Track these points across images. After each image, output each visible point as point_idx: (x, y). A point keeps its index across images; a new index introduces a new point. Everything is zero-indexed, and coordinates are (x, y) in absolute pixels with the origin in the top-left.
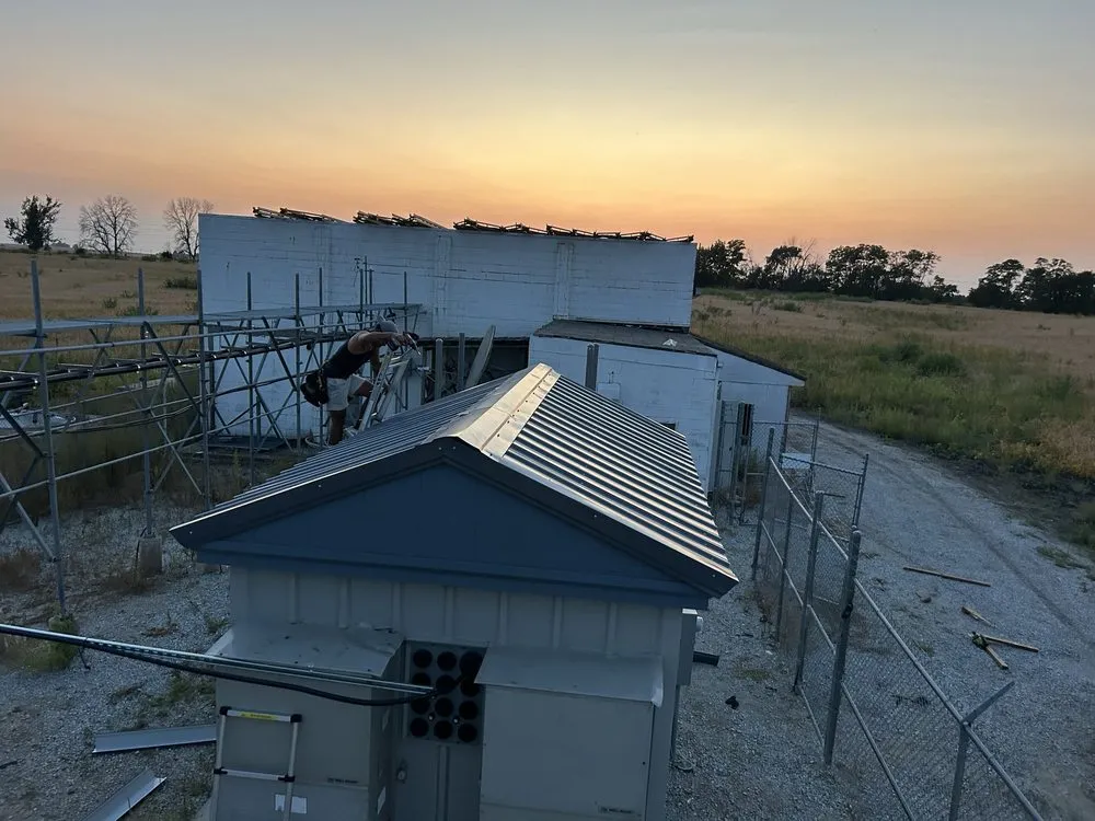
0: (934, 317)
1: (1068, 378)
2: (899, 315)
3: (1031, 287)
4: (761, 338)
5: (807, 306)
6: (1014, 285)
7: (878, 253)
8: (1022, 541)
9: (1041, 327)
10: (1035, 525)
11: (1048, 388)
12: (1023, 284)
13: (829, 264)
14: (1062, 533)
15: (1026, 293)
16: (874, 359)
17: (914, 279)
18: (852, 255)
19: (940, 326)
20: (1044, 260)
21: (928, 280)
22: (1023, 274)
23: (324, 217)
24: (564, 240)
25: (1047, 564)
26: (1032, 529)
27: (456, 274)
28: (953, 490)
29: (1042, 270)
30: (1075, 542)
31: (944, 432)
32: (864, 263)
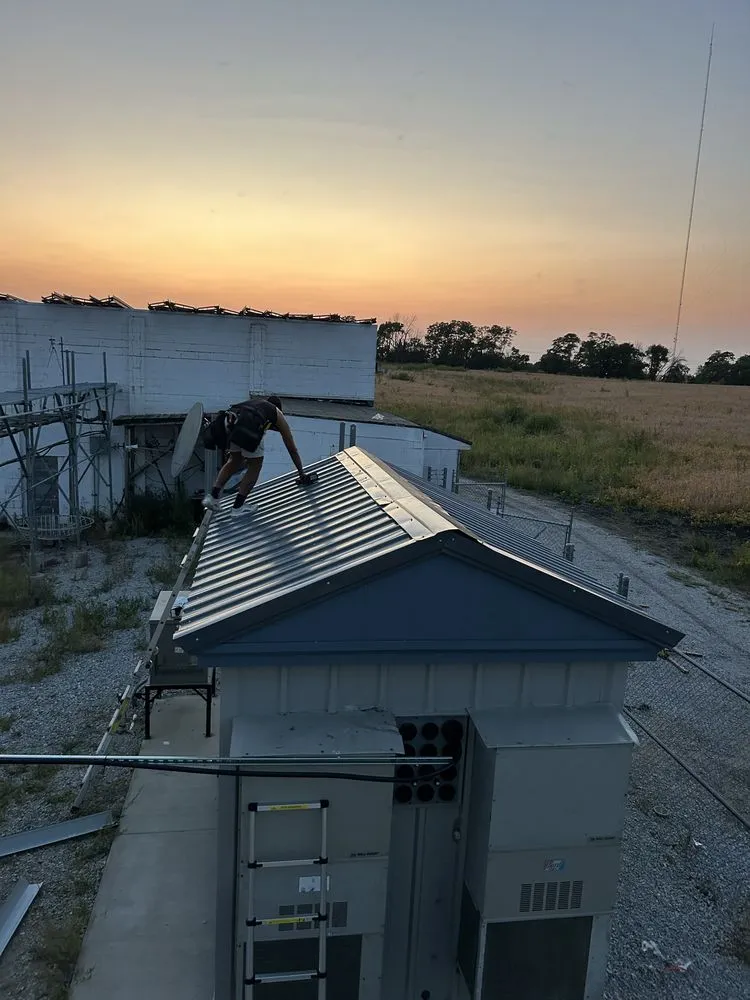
0: (521, 383)
1: (643, 433)
2: (492, 382)
3: (586, 356)
4: (390, 405)
5: (418, 376)
6: (573, 354)
7: (467, 328)
8: (655, 568)
9: (603, 390)
10: (657, 555)
11: (629, 442)
12: (579, 354)
13: (427, 338)
14: (677, 559)
15: (582, 362)
16: (490, 421)
17: (496, 350)
18: (445, 329)
19: (527, 391)
20: (595, 334)
21: (507, 351)
22: (579, 345)
23: (8, 296)
24: (255, 320)
25: (679, 585)
26: (658, 559)
27: (149, 353)
28: (588, 530)
29: (593, 342)
30: (688, 565)
31: (565, 481)
32: (457, 337)
